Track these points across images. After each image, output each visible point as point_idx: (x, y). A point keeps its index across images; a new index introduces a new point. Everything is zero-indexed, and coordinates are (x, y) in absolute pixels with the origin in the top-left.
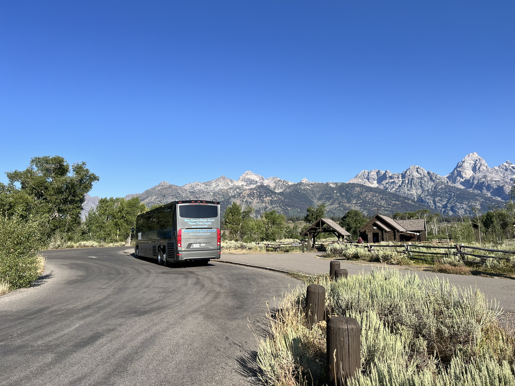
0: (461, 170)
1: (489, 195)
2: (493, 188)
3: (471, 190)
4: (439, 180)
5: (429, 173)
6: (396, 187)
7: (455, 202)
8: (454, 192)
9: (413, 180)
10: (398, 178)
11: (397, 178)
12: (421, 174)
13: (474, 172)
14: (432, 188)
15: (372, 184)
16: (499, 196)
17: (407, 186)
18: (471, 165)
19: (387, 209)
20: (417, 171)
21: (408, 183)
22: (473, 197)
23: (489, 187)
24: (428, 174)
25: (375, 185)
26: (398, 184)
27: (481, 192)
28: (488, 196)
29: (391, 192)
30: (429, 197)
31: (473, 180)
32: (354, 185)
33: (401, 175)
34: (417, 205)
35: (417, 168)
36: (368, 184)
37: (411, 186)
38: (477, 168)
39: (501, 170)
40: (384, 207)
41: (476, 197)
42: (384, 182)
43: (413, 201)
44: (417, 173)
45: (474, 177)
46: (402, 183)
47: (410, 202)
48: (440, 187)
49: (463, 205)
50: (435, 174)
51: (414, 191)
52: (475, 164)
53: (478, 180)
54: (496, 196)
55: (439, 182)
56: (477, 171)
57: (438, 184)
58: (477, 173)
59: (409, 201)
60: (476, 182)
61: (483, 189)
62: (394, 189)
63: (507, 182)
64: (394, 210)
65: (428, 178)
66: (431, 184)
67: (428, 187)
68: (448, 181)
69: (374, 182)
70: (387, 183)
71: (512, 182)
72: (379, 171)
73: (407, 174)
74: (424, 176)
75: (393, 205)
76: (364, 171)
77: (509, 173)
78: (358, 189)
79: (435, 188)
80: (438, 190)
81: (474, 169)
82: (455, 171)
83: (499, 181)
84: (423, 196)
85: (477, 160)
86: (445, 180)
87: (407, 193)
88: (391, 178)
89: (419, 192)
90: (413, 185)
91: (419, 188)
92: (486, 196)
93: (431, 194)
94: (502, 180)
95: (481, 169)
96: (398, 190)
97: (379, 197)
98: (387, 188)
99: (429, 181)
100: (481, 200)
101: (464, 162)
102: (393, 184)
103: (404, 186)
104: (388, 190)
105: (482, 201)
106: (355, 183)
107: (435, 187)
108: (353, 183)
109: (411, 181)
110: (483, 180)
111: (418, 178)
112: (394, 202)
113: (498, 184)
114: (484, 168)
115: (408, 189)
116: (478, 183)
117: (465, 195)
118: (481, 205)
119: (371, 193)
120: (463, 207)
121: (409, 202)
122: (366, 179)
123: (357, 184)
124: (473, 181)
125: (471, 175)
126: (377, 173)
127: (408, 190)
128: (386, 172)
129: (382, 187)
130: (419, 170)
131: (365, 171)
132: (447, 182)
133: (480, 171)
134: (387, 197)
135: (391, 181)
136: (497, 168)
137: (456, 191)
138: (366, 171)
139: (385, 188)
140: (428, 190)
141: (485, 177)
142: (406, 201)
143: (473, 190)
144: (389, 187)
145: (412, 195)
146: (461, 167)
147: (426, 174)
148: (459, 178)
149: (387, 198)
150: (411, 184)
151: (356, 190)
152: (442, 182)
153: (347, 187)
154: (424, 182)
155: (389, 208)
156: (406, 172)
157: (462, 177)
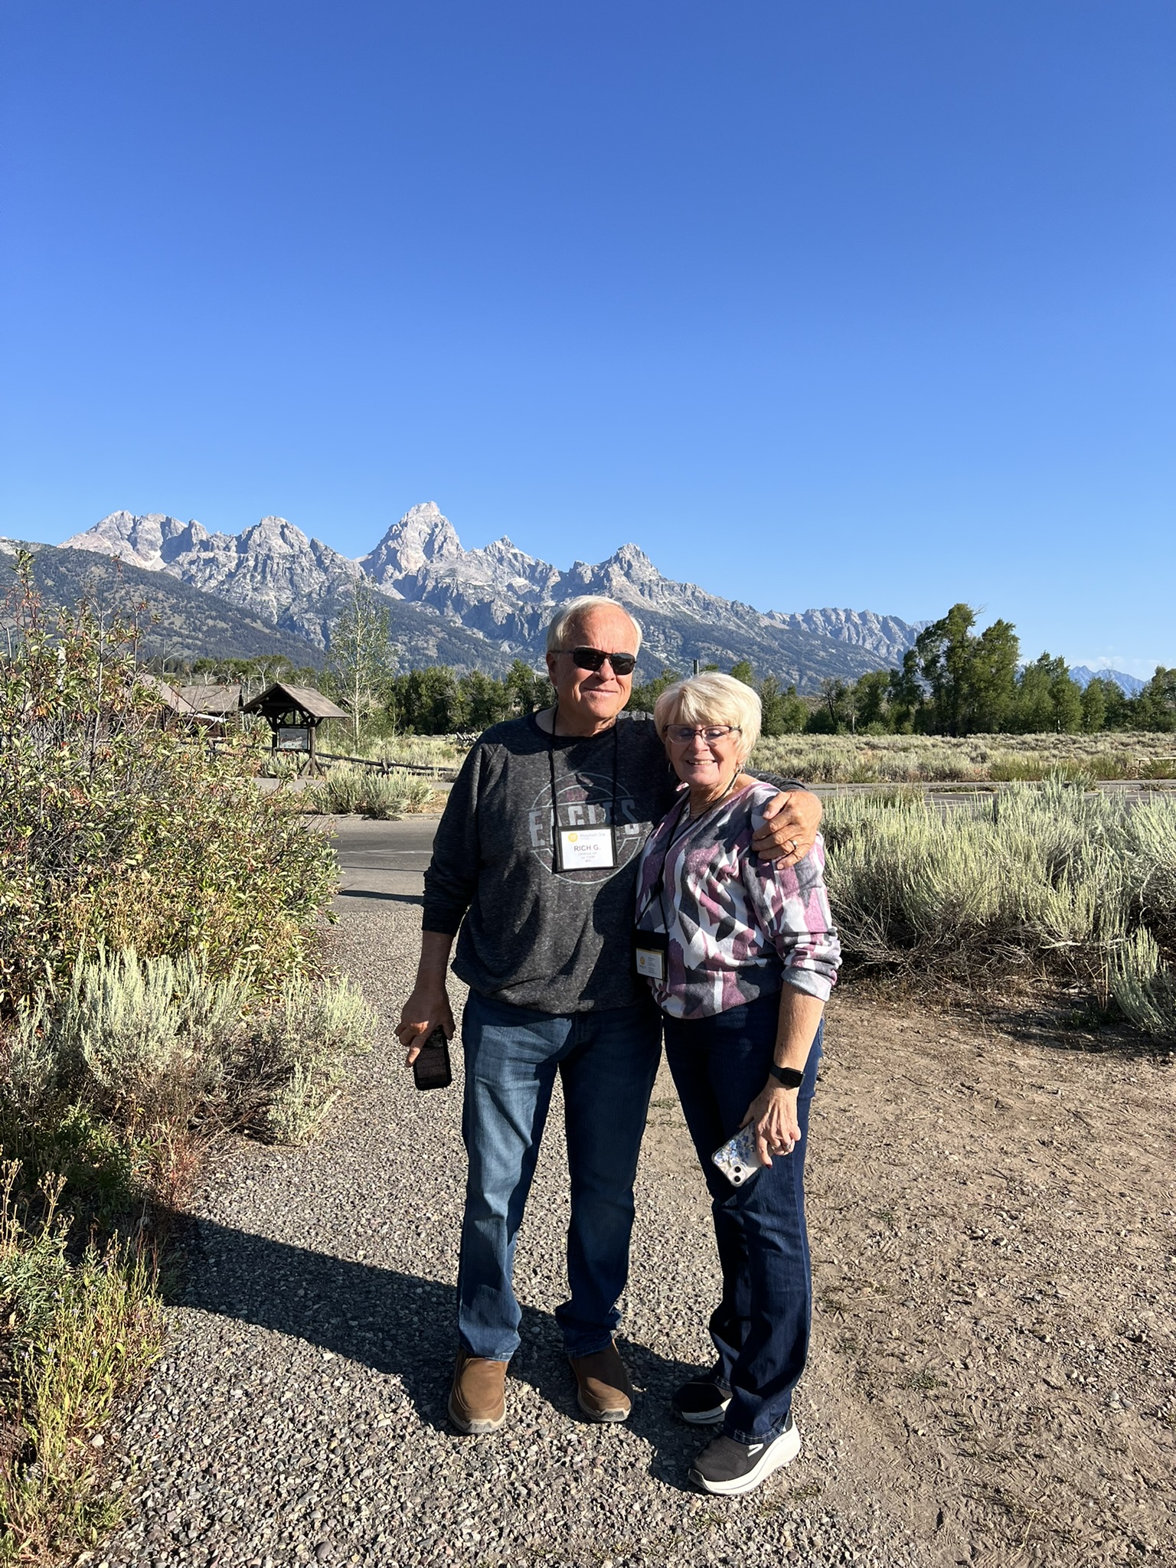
0: (398, 548)
1: (459, 622)
2: (468, 605)
3: (417, 606)
4: (339, 568)
5: (314, 545)
6: (220, 578)
8: (376, 608)
9: (269, 561)
10: (227, 548)
11: (224, 549)
12: (292, 546)
13: (428, 558)
14: (320, 589)
15: (146, 560)
16: (480, 629)
17: (252, 576)
18: (423, 536)
19: (190, 641)
20: (282, 534)
21: (255, 567)
22: (422, 625)
23: (459, 602)
24: (311, 546)
25: (154, 562)
26: (227, 569)
27: (442, 612)
28: (457, 625)
29: (203, 590)
30: (310, 615)
31: (425, 579)
32: (85, 558)
33: (234, 543)
34: (278, 636)
35: (283, 527)
36: (132, 559)
37: (264, 577)
38: (436, 547)
39: (490, 559)
40: (180, 635)
41: (429, 626)
42: (184, 558)
43: (267, 623)
44: (281, 542)
45: (428, 572)
46: (239, 566)
47: (258, 625)
48: (341, 589)
49: (397, 646)
50: (332, 550)
51: (272, 594)
52: (431, 535)
53: (436, 579)
54: (474, 626)
55: (340, 574)
56: (436, 555)
57: (337, 578)
58: (434, 561)
59: (256, 622)
60: (430, 584)
61: (446, 605)
62: (213, 583)
63: (499, 593)
64: (210, 647)
65: (311, 560)
66: (319, 577)
67: (309, 586)
68: (364, 573)
69: (152, 553)
70: (192, 563)
71: (510, 593)
72: (168, 520)
73: (254, 541)
74: (301, 552)
75: (208, 630)
76: (120, 512)
77: (506, 570)
78: (98, 571)
79: (329, 590)
80: (336, 596)
81: (429, 549)
82: (383, 548)
83: (482, 588)
84: (296, 610)
85: (436, 526)
86: (357, 571)
87: (251, 598)
88: (206, 545)
89: (286, 597)
90: (269, 577)
91: (285, 586)
92: (452, 624)
93: (317, 608)
94: (489, 586)
95: (444, 551)
96: (226, 587)
97: (165, 604)
98: (192, 578)
99: (314, 568)
100: (440, 635)
101: (406, 524)
102: (211, 567)
103: (244, 576)
104: (195, 583)
105: (442, 638)
106: (92, 550)
107: (329, 587)
108: (82, 548)
109: (264, 564)
110: (448, 580)
111: (284, 557)
112: (210, 622)
113: (481, 596)
114: (453, 549)
115: (256, 586)
116: (436, 587)
117: (403, 618)
118: (439, 647)
119: (141, 586)
121: (254, 625)
122: (128, 540)
123: (95, 553)
124: (424, 582)
125: (420, 565)
126: (163, 525)
127: (255, 590)
128: (191, 525)
129: (175, 572)
130: (286, 532)
131: (122, 514)
132: (362, 578)
133: (442, 555)
134: (193, 604)
135: (204, 555)
136: (480, 552)
137: (381, 605)
138: (129, 516)
139: (185, 579)
140: (310, 594)
141: (452, 573)
142: (248, 621)
143: (422, 605)
144: (200, 574)
145: (264, 605)
146: (397, 539)
147: (306, 548)
148: (390, 568)
149: (192, 607)
150: (264, 572)
151: (92, 573)
152: (348, 576)
153: (62, 562)
154: (299, 571)
155: (197, 639)
156: (250, 533)
157: (398, 567)
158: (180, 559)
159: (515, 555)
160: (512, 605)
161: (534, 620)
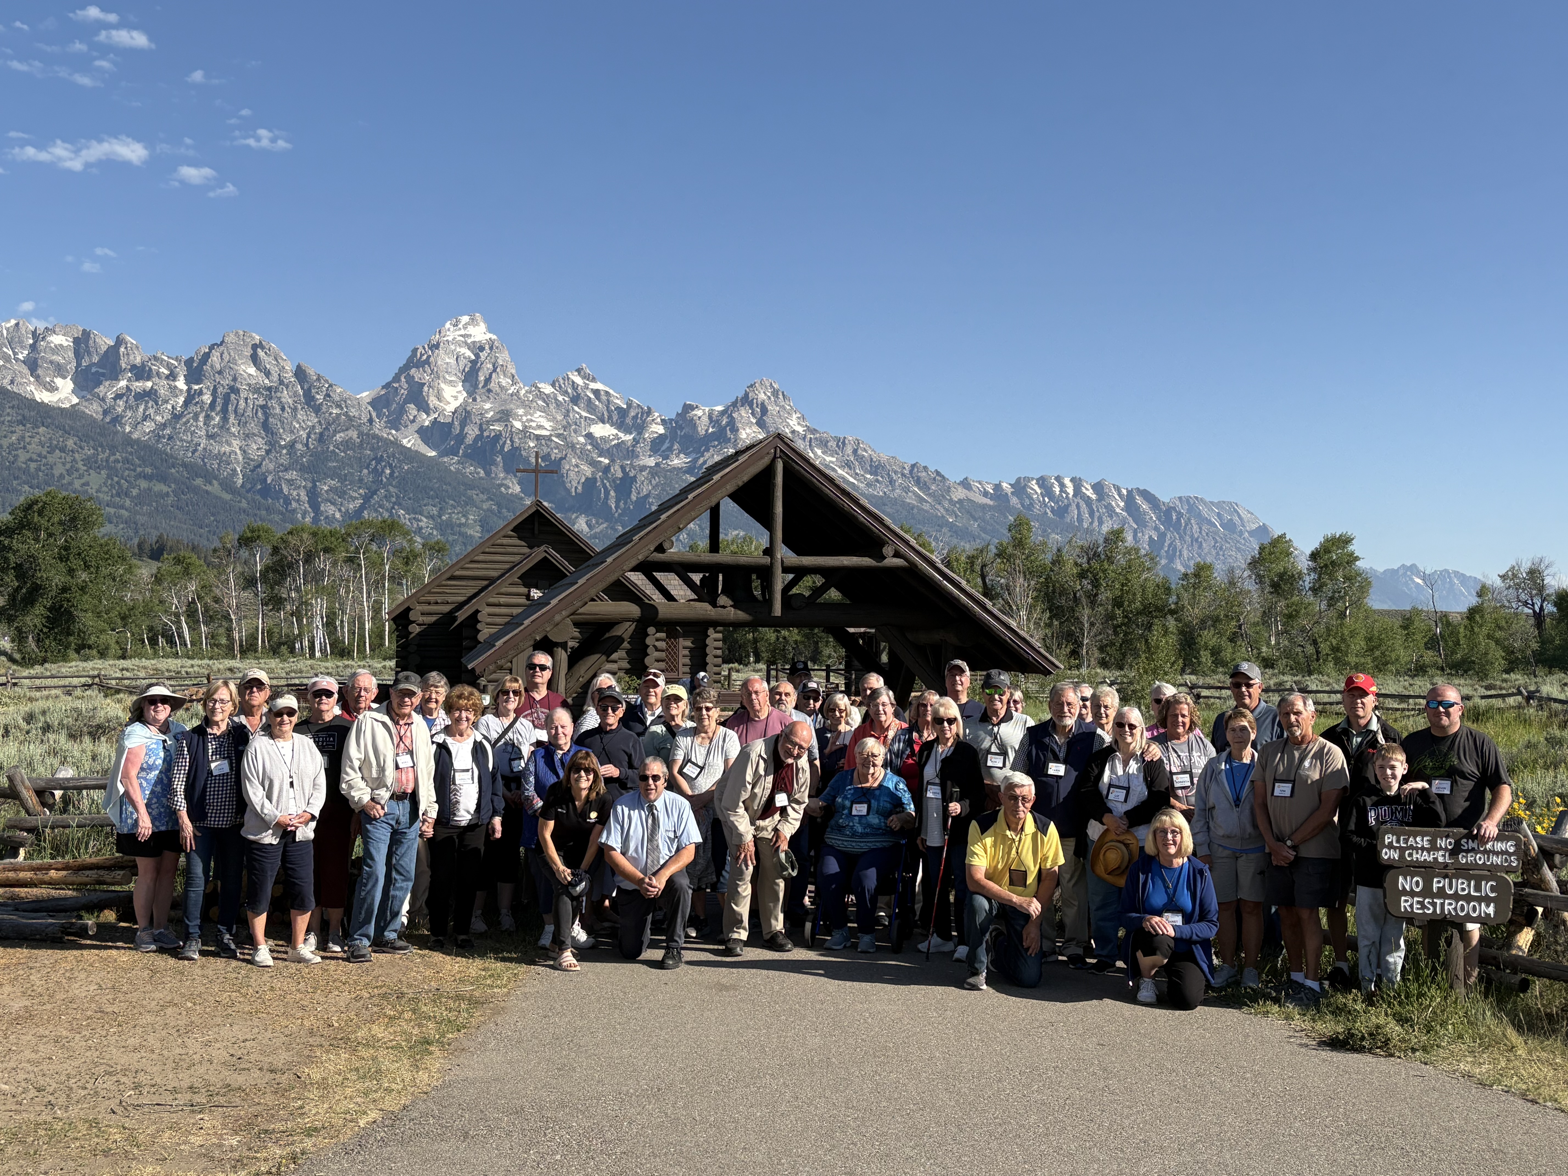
0: (425, 380)
1: (513, 487)
2: (528, 463)
3: (452, 462)
4: (339, 406)
5: (300, 374)
6: (160, 419)
7: (394, 503)
8: (391, 466)
9: (233, 396)
10: (172, 376)
11: (167, 377)
12: (268, 374)
13: (469, 394)
14: (309, 437)
15: (49, 391)
17: (208, 417)
18: (463, 363)
19: (112, 510)
20: (255, 359)
21: (212, 405)
22: (460, 491)
23: (514, 459)
24: (296, 375)
25: (63, 395)
26: (169, 407)
27: (488, 473)
28: (510, 491)
29: (135, 436)
30: (293, 475)
31: (463, 424)
33: (182, 368)
34: (244, 504)
35: (255, 347)
36: (30, 390)
37: (225, 419)
38: (482, 378)
39: (560, 397)
41: (470, 493)
42: (108, 390)
43: (227, 485)
44: (252, 370)
45: (468, 414)
46: (188, 402)
47: (215, 488)
48: (339, 437)
49: (421, 521)
50: (327, 381)
51: (236, 443)
52: (474, 363)
53: (481, 425)
55: (338, 415)
56: (481, 390)
57: (334, 421)
58: (479, 399)
59: (210, 483)
60: (472, 432)
61: (494, 463)
62: (149, 426)
63: (573, 447)
64: (141, 519)
65: (296, 394)
66: (306, 420)
67: (292, 432)
68: (374, 414)
69: (59, 381)
70: (118, 396)
71: (589, 447)
72: (86, 334)
73: (212, 367)
74: (281, 382)
75: (139, 495)
76: (13, 322)
77: (584, 413)
79: (321, 438)
80: (332, 448)
81: (470, 381)
82: (403, 379)
83: (548, 438)
84: (271, 466)
85: (482, 349)
86: (364, 413)
87: (205, 449)
88: (141, 372)
89: (257, 447)
90: (232, 419)
91: (256, 431)
92: (503, 489)
93: (302, 464)
95: (492, 385)
96: (168, 431)
97: (76, 455)
98: (117, 420)
99: (299, 407)
100: (485, 506)
101: (437, 346)
102: (147, 402)
103: (196, 417)
104: (123, 425)
105: (488, 510)
107: (321, 434)
109: (226, 399)
111: (256, 390)
112: (144, 484)
113: (546, 451)
114: (505, 381)
115: (211, 431)
116: (479, 437)
117: (430, 481)
119: (42, 430)
120: (421, 528)
121: (209, 488)
124: (462, 429)
125: (456, 405)
126: (76, 341)
127: (210, 437)
128: (119, 342)
129: (93, 410)
130: (261, 353)
131: (17, 325)
132: (371, 421)
133: (489, 391)
134: (118, 456)
135: (139, 386)
136: (547, 389)
137: (399, 461)
139: (108, 419)
140: (292, 445)
142: (199, 481)
143: (459, 462)
144: (129, 414)
145: (224, 459)
146: (423, 367)
147: (289, 376)
148: (412, 409)
149: (117, 461)
150: (224, 411)
152: (350, 419)
154: (278, 411)
155: (122, 507)
156: (207, 356)
157: (424, 407)
158: (101, 390)
159: (596, 392)
160: (593, 463)
161: (625, 484)
